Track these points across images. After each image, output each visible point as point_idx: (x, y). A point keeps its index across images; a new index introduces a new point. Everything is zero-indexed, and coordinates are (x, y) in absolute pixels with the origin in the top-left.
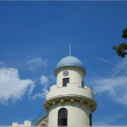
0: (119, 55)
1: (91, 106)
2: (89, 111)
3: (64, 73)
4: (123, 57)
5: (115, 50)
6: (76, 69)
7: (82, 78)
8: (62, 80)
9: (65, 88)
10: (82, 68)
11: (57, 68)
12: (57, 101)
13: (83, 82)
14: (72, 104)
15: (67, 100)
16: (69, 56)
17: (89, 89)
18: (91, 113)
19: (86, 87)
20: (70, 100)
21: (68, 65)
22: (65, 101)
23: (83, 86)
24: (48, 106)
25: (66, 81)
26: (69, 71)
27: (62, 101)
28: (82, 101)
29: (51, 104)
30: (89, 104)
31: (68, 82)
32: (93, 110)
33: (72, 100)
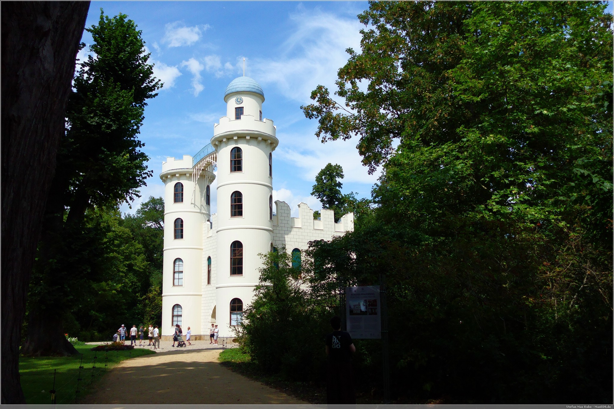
0: (307, 117)
1: (271, 144)
2: (269, 150)
3: (237, 100)
4: (310, 119)
5: (302, 110)
6: (250, 94)
7: (261, 106)
8: (234, 109)
9: (238, 121)
10: (261, 95)
11: (227, 93)
12: (229, 138)
13: (260, 112)
14: (248, 142)
15: (241, 137)
16: (243, 76)
17: (269, 122)
18: (271, 152)
19: (264, 120)
20: (245, 137)
21: (243, 89)
22: (238, 137)
23: (261, 119)
24: (217, 143)
25: (239, 112)
26: (243, 97)
27: (235, 138)
28: (260, 139)
29: (221, 142)
30: (269, 142)
31: (242, 113)
32: (273, 149)
33: (248, 138)
